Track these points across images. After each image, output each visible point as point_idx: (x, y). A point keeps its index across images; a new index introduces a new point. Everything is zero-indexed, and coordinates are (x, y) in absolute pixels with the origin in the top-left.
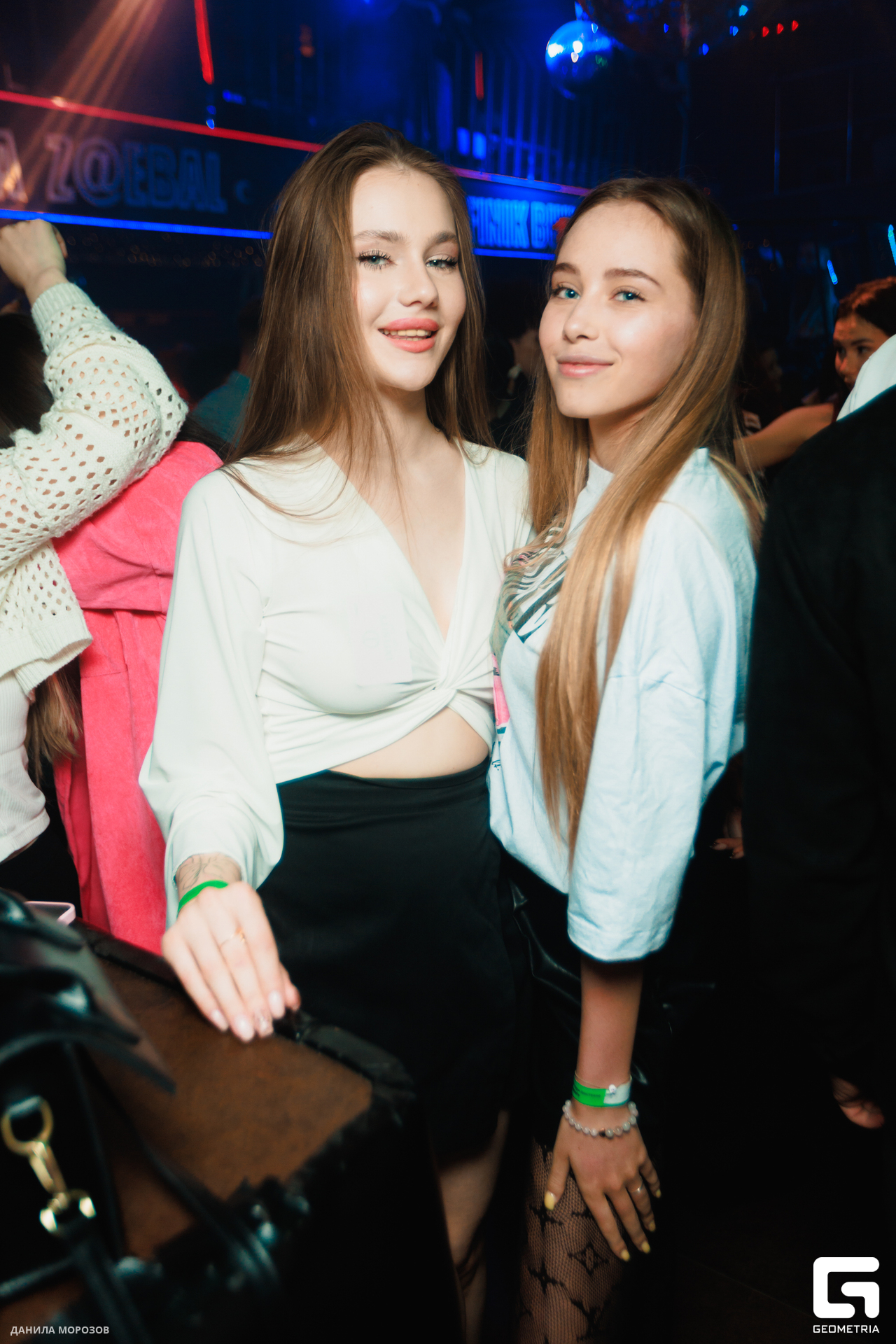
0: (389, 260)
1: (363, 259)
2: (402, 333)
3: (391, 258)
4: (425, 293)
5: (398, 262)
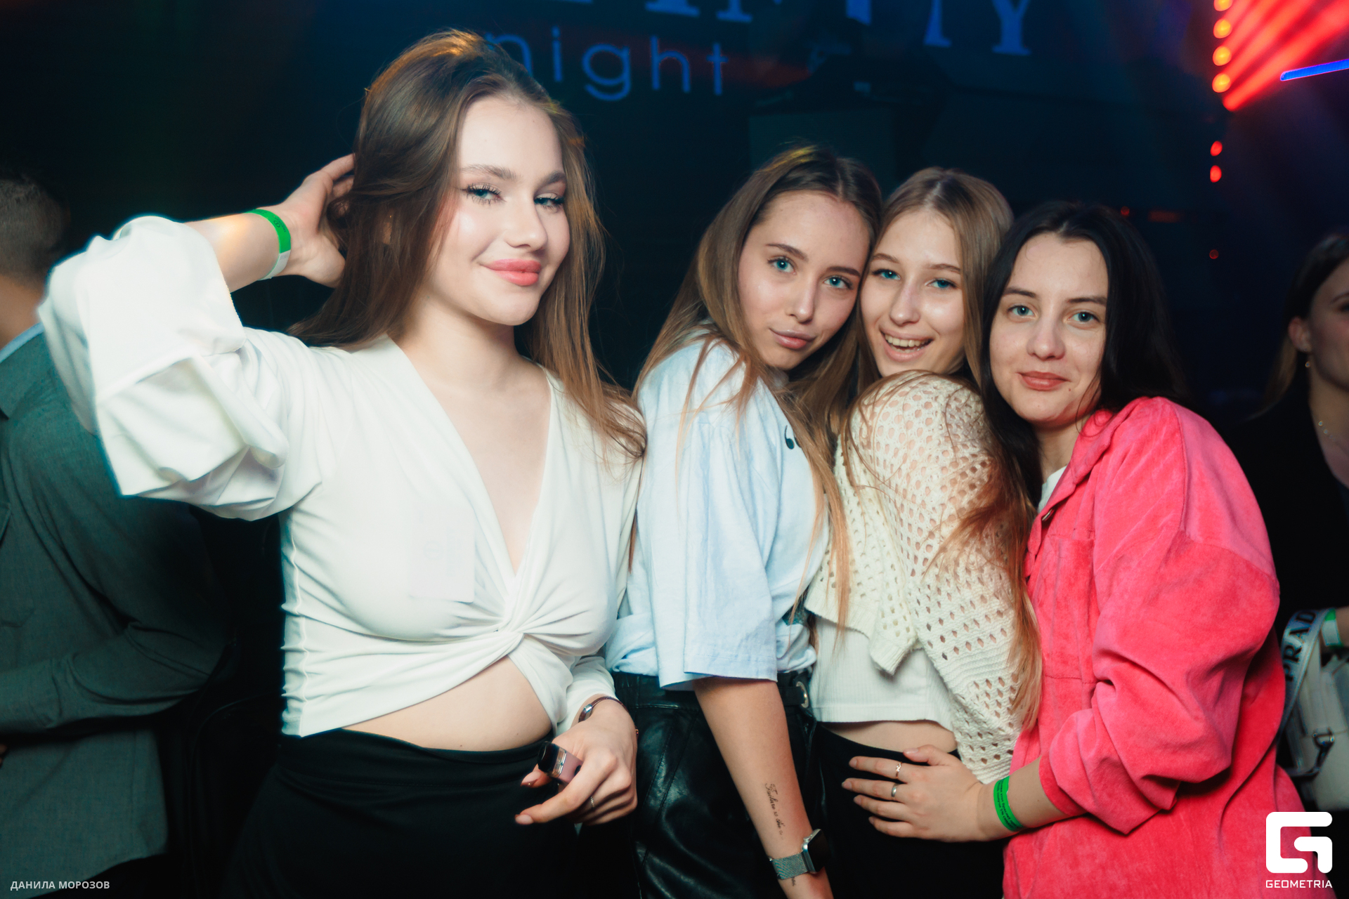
0: (497, 195)
1: (468, 191)
3: (501, 195)
4: (534, 237)
5: (507, 199)
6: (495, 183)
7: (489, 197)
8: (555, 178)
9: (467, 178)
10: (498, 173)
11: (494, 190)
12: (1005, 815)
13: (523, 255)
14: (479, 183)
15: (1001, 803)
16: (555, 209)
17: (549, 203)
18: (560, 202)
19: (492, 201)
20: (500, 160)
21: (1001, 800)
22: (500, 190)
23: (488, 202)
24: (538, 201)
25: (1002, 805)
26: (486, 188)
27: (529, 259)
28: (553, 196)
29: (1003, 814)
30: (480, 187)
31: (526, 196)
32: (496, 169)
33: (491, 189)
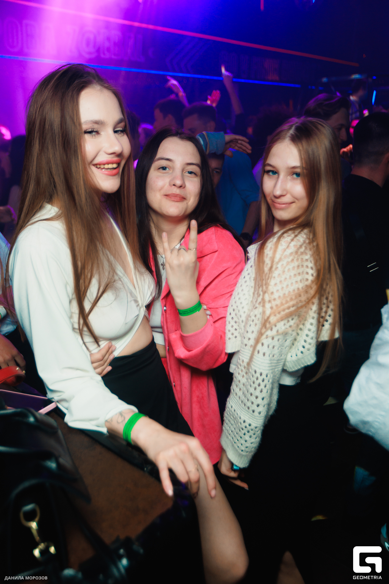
0: (97, 133)
1: (86, 132)
2: (102, 166)
3: (99, 132)
4: (117, 149)
5: (102, 133)
6: (96, 127)
7: (94, 133)
8: (120, 121)
9: (85, 127)
10: (97, 122)
11: (96, 130)
12: (189, 312)
13: (113, 157)
14: (89, 129)
15: (194, 310)
16: (122, 134)
17: (119, 132)
18: (123, 131)
19: (96, 135)
20: (97, 117)
21: (195, 309)
22: (99, 130)
23: (94, 136)
24: (115, 132)
25: (193, 310)
26: (93, 130)
27: (116, 159)
28: (121, 129)
29: (189, 310)
30: (90, 130)
31: (110, 131)
32: (96, 121)
33: (95, 130)
